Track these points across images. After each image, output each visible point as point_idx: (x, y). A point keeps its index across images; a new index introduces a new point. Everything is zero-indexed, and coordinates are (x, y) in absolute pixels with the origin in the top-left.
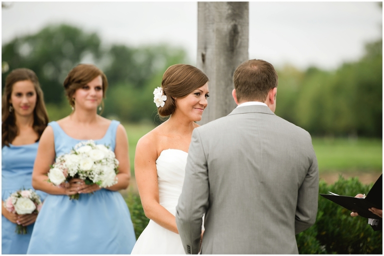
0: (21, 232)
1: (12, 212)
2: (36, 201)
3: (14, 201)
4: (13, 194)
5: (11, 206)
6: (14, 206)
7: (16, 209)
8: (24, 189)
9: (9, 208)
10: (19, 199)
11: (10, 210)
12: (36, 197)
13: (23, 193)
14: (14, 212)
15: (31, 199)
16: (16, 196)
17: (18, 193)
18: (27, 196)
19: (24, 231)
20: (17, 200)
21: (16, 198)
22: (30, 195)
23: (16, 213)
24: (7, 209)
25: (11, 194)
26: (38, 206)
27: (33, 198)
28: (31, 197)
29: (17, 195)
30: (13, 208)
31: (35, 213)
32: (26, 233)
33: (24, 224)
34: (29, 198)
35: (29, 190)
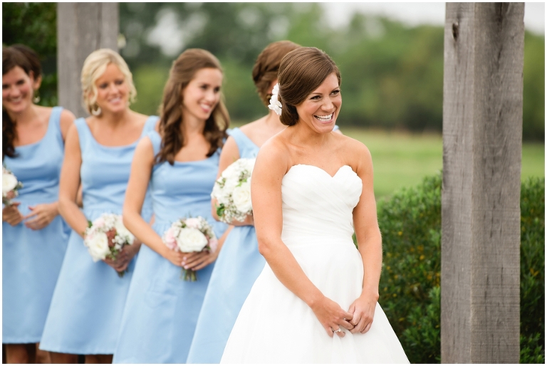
0: (188, 278)
1: (173, 249)
2: (208, 233)
3: (176, 233)
4: (174, 223)
5: (172, 241)
6: (177, 239)
7: (179, 244)
8: (191, 217)
9: (170, 244)
10: (183, 230)
11: (171, 247)
12: (206, 227)
13: (188, 222)
14: (176, 250)
15: (201, 230)
16: (179, 226)
17: (182, 222)
18: (195, 226)
19: (193, 277)
20: (180, 231)
21: (179, 229)
22: (199, 224)
23: (180, 252)
24: (168, 245)
25: (171, 223)
26: (211, 240)
27: (203, 228)
28: (200, 227)
29: (181, 224)
30: (175, 243)
31: (206, 250)
32: (196, 279)
33: (194, 267)
34: (197, 228)
35: (197, 217)
